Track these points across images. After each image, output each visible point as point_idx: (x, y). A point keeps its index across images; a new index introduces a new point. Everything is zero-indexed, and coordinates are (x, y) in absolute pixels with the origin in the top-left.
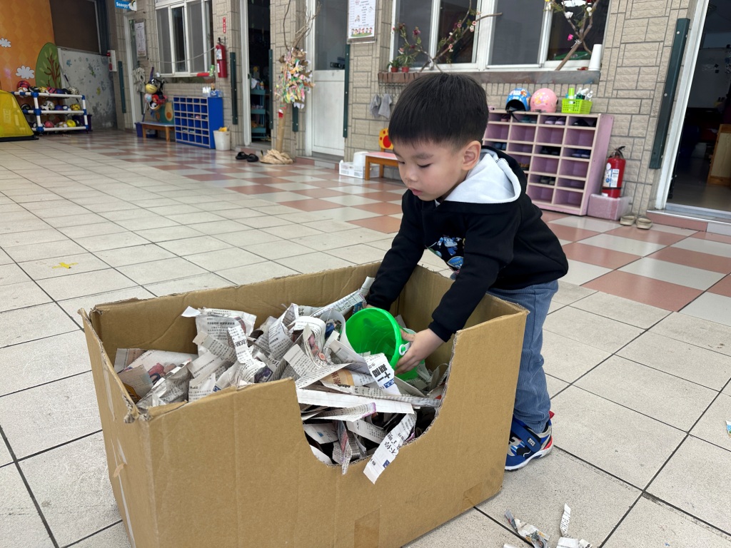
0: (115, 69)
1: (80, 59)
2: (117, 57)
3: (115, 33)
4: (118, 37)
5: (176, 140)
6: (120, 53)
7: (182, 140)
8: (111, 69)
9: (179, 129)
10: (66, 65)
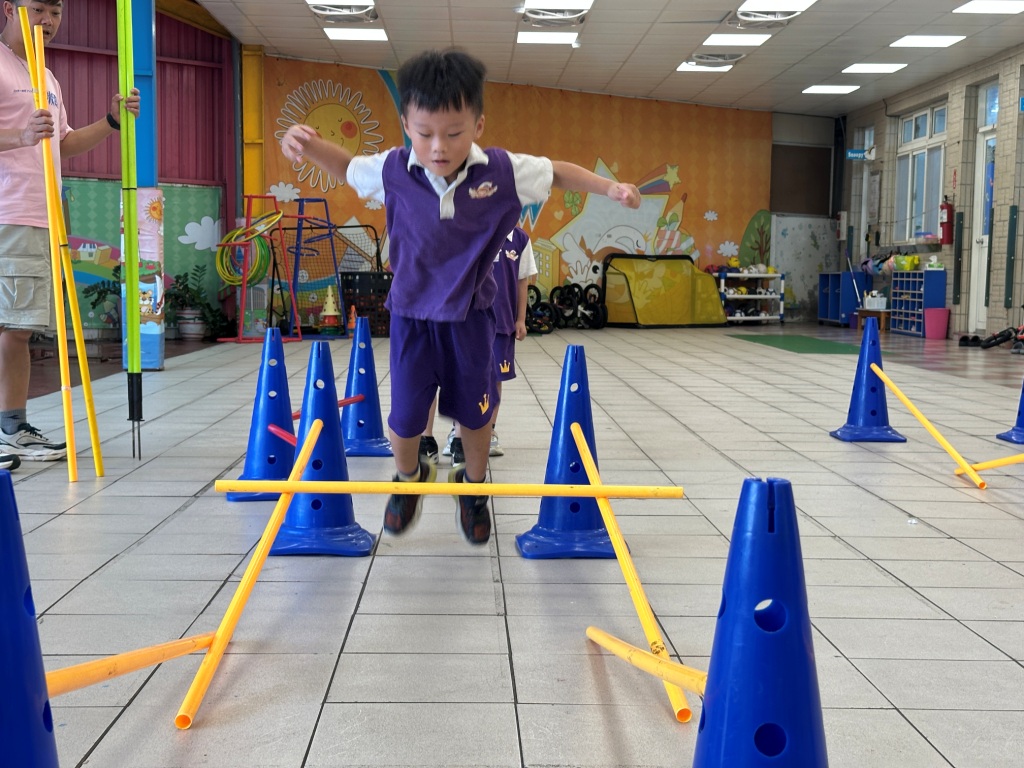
0: (844, 237)
1: (800, 227)
2: (849, 220)
3: (850, 187)
4: (853, 193)
5: (892, 329)
6: (852, 215)
7: (897, 329)
8: (838, 236)
9: (895, 313)
10: (780, 235)
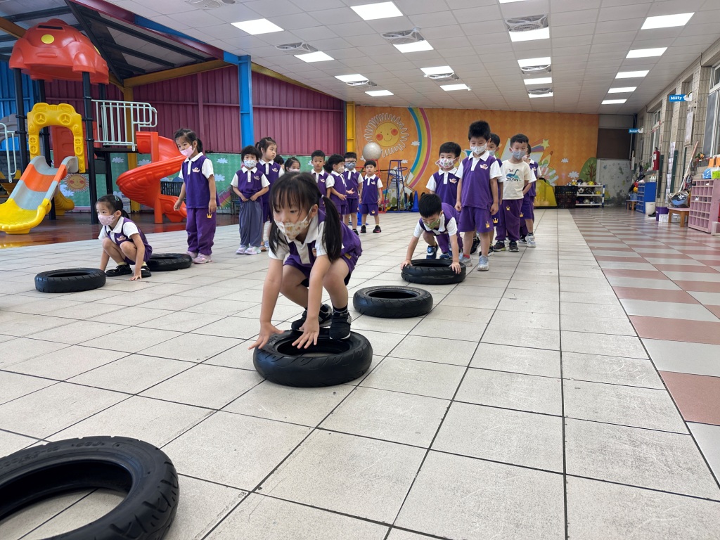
1: (614, 165)
2: (635, 161)
3: (636, 146)
10: (602, 168)
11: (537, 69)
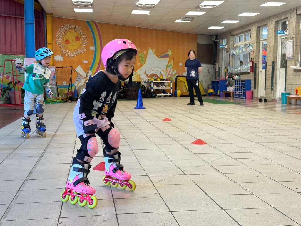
2: (219, 65)
3: (219, 56)
7: (236, 97)
11: (209, 7)
